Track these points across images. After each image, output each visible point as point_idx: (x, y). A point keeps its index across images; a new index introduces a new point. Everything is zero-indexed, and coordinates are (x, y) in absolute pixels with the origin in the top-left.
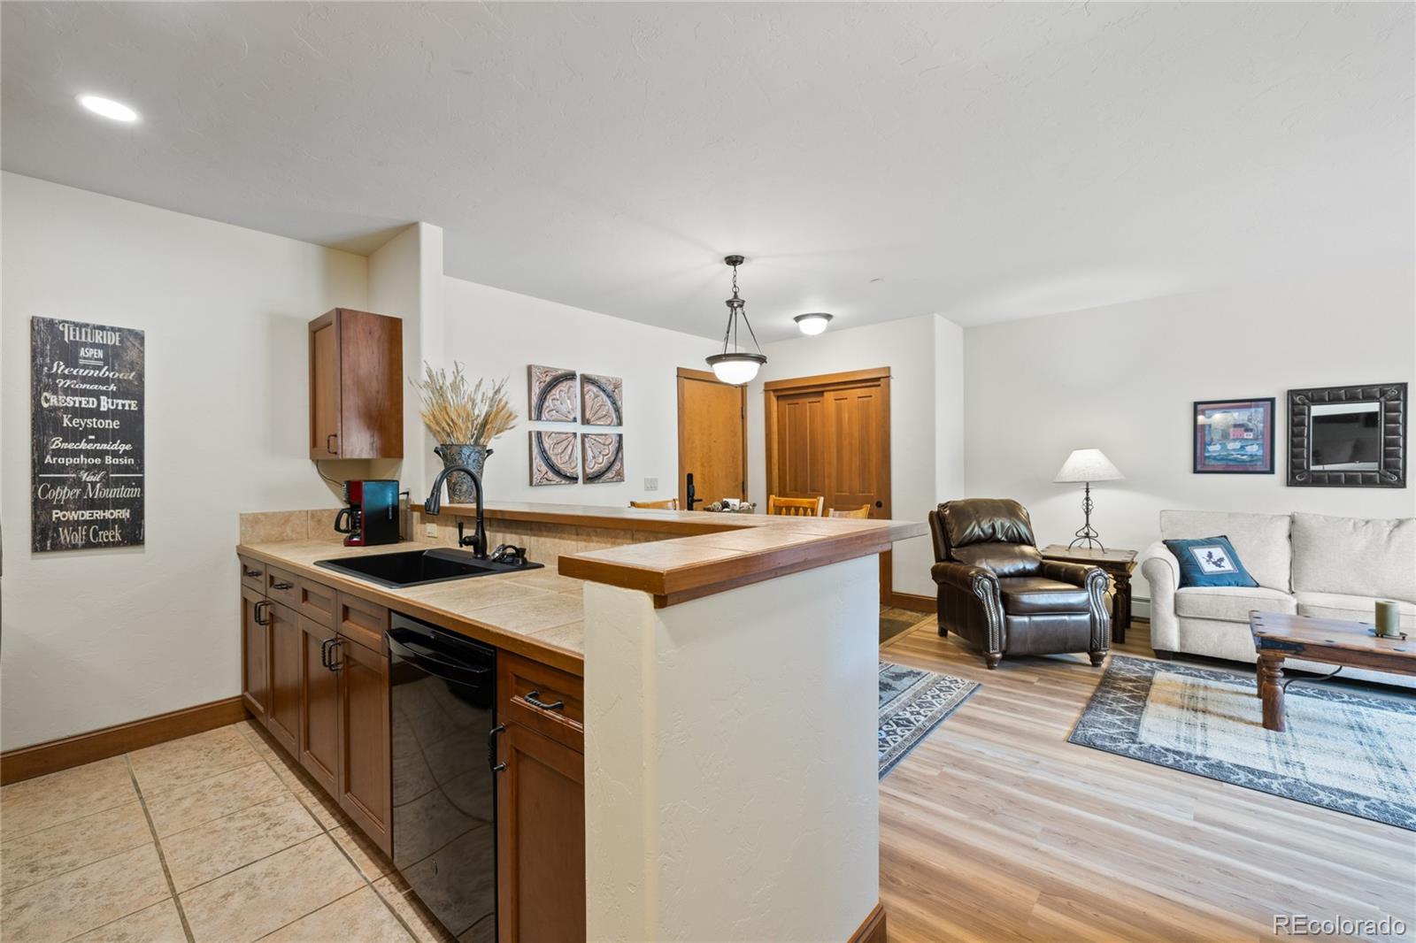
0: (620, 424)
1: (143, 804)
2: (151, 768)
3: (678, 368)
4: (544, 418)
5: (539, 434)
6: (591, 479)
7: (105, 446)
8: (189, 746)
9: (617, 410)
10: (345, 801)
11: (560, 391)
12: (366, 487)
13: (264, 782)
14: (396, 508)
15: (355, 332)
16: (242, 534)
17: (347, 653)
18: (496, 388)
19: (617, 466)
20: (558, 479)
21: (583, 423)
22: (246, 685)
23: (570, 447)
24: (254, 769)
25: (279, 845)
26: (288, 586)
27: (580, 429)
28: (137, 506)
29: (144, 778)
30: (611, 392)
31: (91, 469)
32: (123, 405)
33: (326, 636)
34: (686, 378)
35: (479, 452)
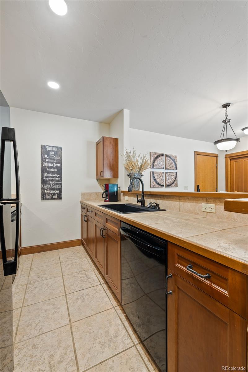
0: (177, 169)
1: (61, 264)
2: (63, 254)
3: (195, 152)
4: (154, 168)
5: (153, 172)
6: (168, 186)
7: (54, 175)
8: (70, 250)
9: (176, 165)
10: (106, 276)
11: (159, 159)
12: (110, 185)
13: (86, 264)
14: (117, 192)
15: (107, 143)
16: (81, 198)
17: (107, 232)
18: (144, 156)
19: (175, 182)
20: (158, 186)
21: (165, 169)
22: (82, 237)
23: (162, 176)
24: (84, 260)
25: (90, 286)
26: (91, 212)
27: (164, 171)
28: (60, 190)
29: (61, 257)
30: (174, 159)
31: (52, 180)
32: (58, 165)
33: (101, 227)
34: (197, 154)
35: (139, 175)
